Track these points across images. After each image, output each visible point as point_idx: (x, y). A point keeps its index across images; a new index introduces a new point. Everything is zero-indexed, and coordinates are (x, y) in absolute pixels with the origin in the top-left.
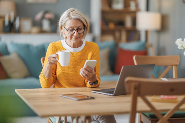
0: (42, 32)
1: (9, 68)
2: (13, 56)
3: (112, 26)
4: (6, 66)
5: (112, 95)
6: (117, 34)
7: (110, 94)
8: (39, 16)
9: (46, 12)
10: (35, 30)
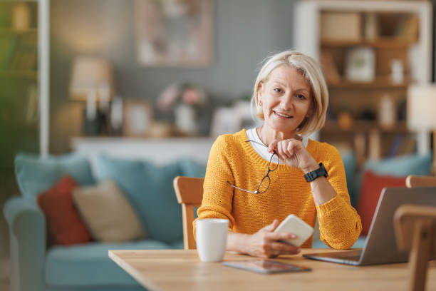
0: (175, 134)
1: (94, 219)
2: (106, 189)
3: (345, 121)
4: (87, 211)
5: (355, 263)
6: (360, 142)
7: (351, 262)
8: (168, 96)
9: (186, 87)
10: (159, 129)
